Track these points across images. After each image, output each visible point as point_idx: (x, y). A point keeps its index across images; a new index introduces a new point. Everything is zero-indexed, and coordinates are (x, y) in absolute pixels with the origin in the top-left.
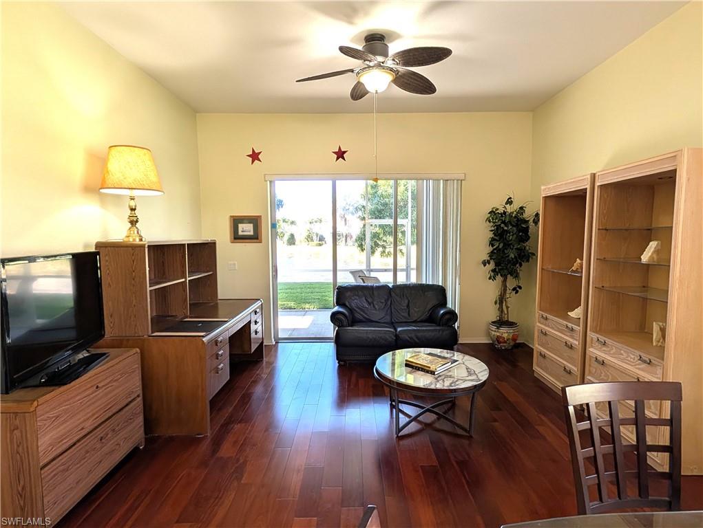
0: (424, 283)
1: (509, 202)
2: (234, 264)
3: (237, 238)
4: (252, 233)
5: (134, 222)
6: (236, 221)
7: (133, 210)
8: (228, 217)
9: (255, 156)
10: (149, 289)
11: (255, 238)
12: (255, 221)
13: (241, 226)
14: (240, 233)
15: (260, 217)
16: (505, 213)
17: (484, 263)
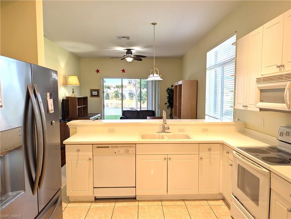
0: (149, 110)
1: (172, 86)
2: (91, 104)
3: (92, 96)
4: (97, 94)
5: (73, 92)
6: (92, 91)
7: (73, 89)
8: (89, 89)
9: (98, 71)
10: (77, 107)
11: (98, 96)
12: (98, 91)
13: (93, 92)
14: (93, 94)
15: (99, 89)
16: (171, 89)
17: (166, 104)
